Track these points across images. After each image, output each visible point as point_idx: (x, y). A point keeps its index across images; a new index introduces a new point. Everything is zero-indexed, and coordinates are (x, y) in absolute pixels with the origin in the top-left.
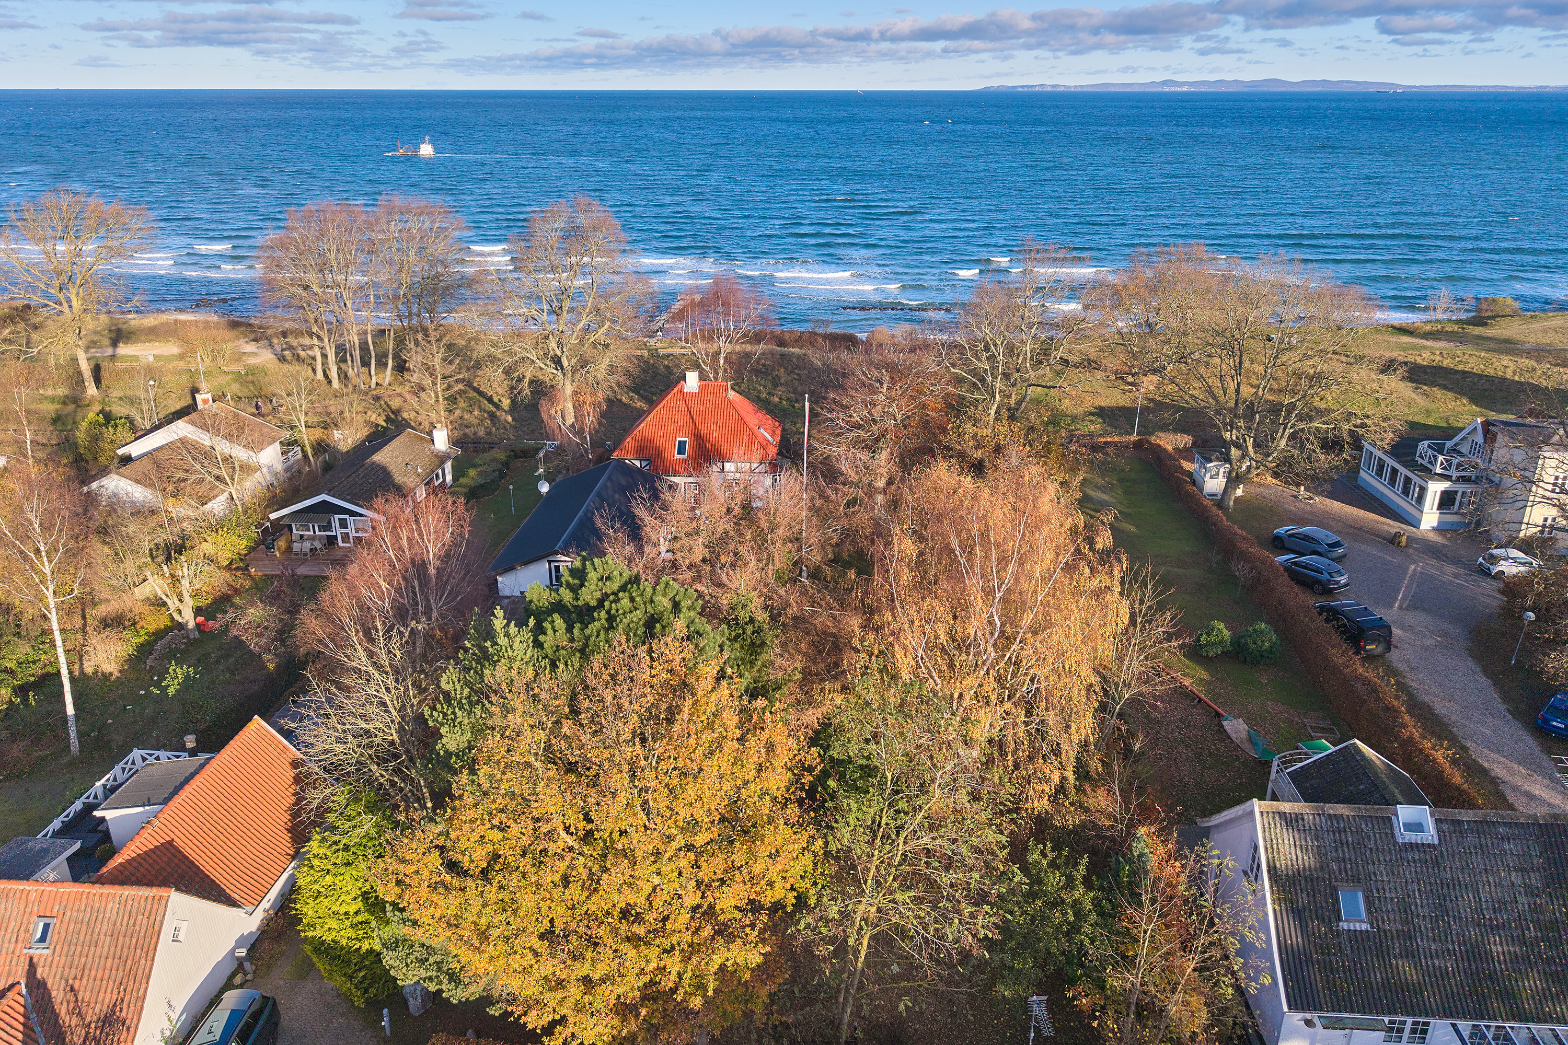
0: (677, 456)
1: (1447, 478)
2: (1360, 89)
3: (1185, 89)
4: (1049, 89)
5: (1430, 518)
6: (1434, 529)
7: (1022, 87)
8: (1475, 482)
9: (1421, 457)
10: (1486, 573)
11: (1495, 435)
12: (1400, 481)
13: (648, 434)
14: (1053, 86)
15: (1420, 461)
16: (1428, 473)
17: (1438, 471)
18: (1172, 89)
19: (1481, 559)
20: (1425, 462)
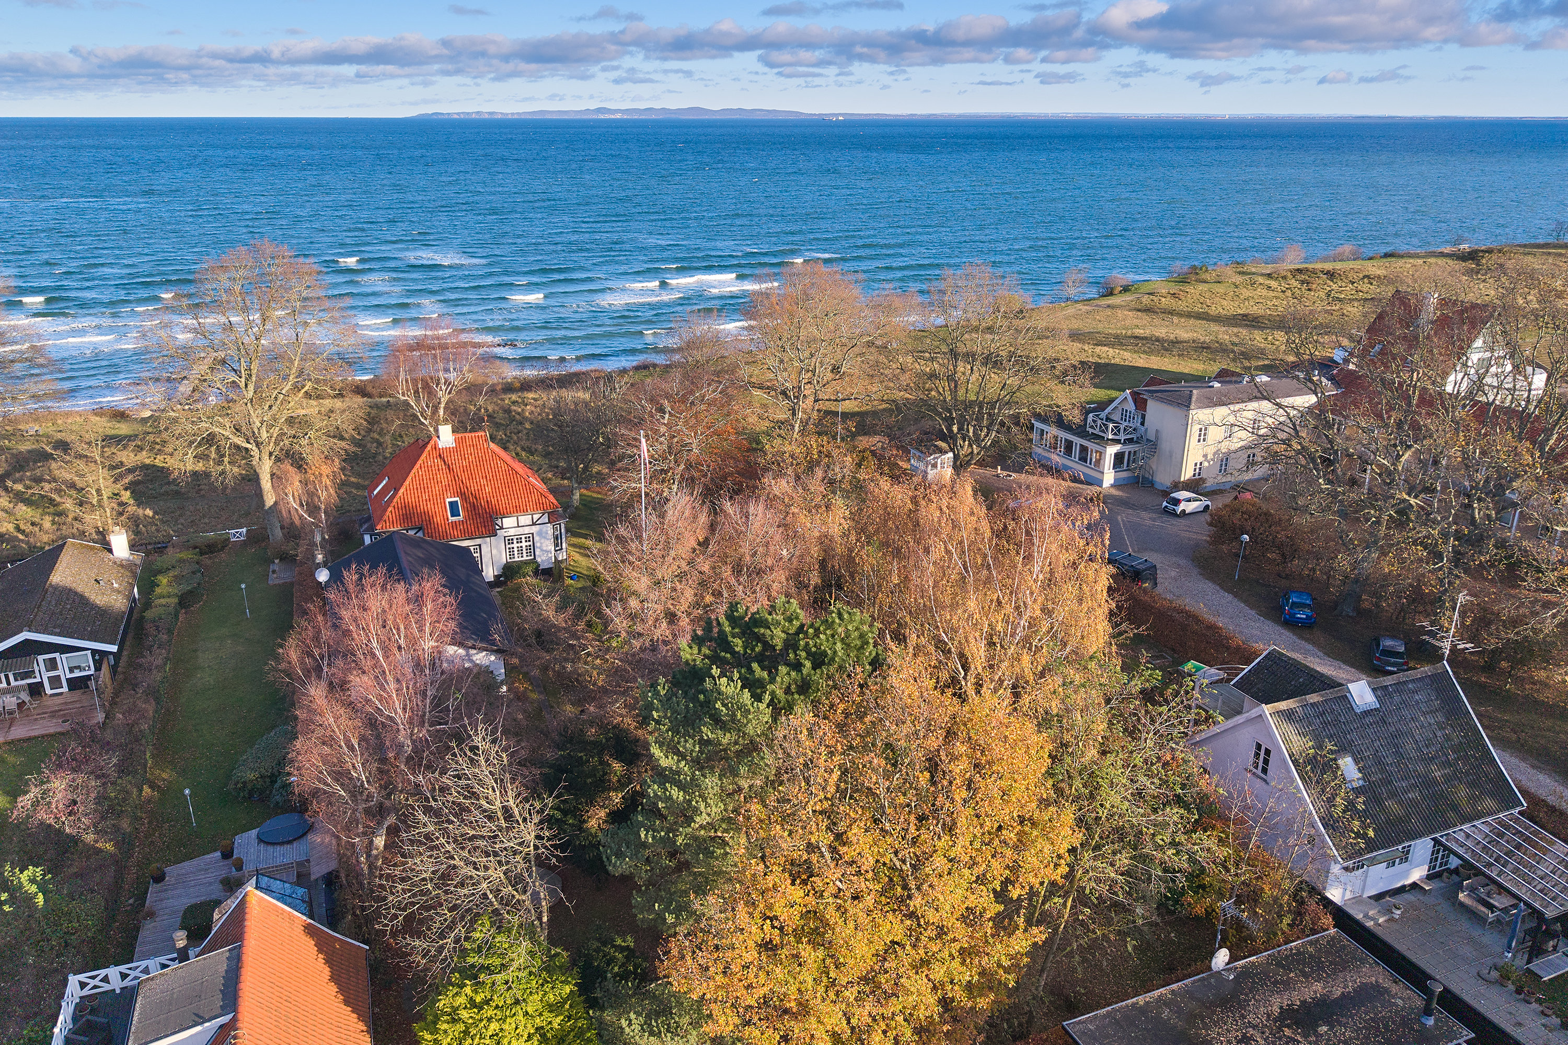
0: (451, 519)
1: (1118, 441)
2: (770, 117)
3: (619, 116)
4: (487, 116)
5: (1109, 478)
6: (1112, 486)
7: (458, 114)
8: (1137, 442)
9: (1092, 427)
10: (1174, 514)
11: (1145, 402)
12: (1076, 451)
13: (411, 499)
14: (490, 113)
15: (1091, 431)
16: (1100, 439)
17: (1110, 437)
18: (607, 116)
19: (1165, 504)
20: (1097, 432)
